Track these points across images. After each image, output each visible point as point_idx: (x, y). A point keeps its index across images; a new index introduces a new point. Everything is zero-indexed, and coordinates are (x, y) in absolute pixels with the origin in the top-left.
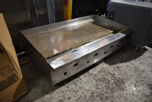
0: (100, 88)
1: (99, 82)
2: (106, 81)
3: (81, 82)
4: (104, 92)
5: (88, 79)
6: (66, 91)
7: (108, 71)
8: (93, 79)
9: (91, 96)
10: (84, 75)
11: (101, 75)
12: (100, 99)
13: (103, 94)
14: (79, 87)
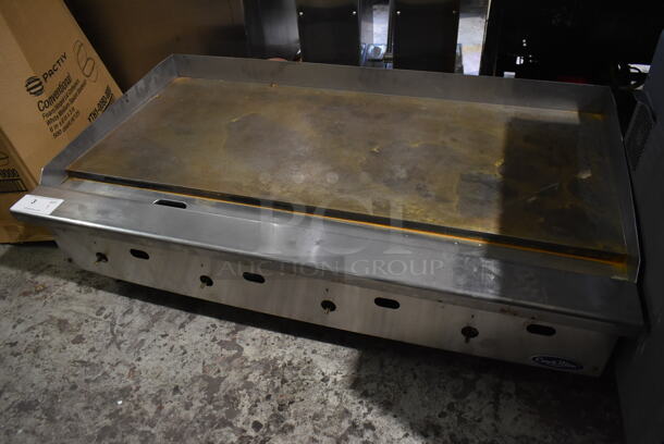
0: (161, 408)
1: (196, 389)
2: (215, 412)
3: (171, 332)
4: (148, 428)
5: (199, 346)
6: (106, 317)
7: (299, 394)
8: (208, 362)
9: (111, 393)
10: (214, 326)
11: (246, 378)
12: (105, 429)
13: (132, 431)
14: (143, 340)
